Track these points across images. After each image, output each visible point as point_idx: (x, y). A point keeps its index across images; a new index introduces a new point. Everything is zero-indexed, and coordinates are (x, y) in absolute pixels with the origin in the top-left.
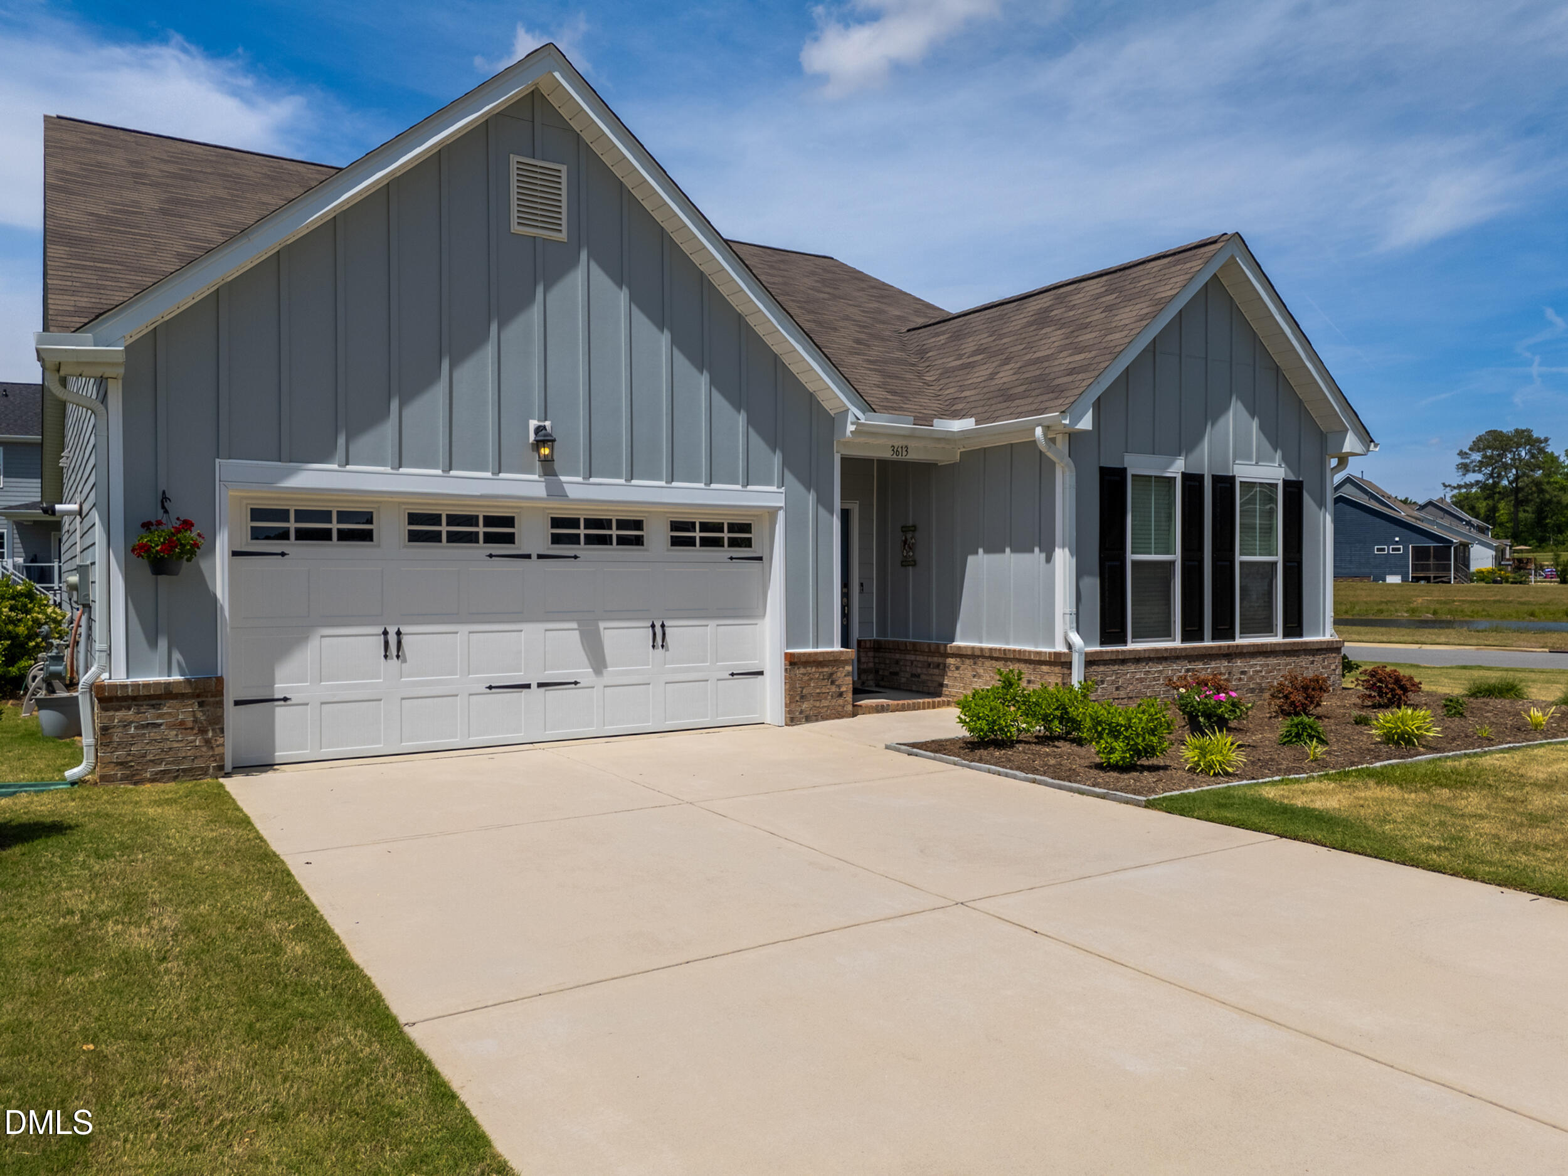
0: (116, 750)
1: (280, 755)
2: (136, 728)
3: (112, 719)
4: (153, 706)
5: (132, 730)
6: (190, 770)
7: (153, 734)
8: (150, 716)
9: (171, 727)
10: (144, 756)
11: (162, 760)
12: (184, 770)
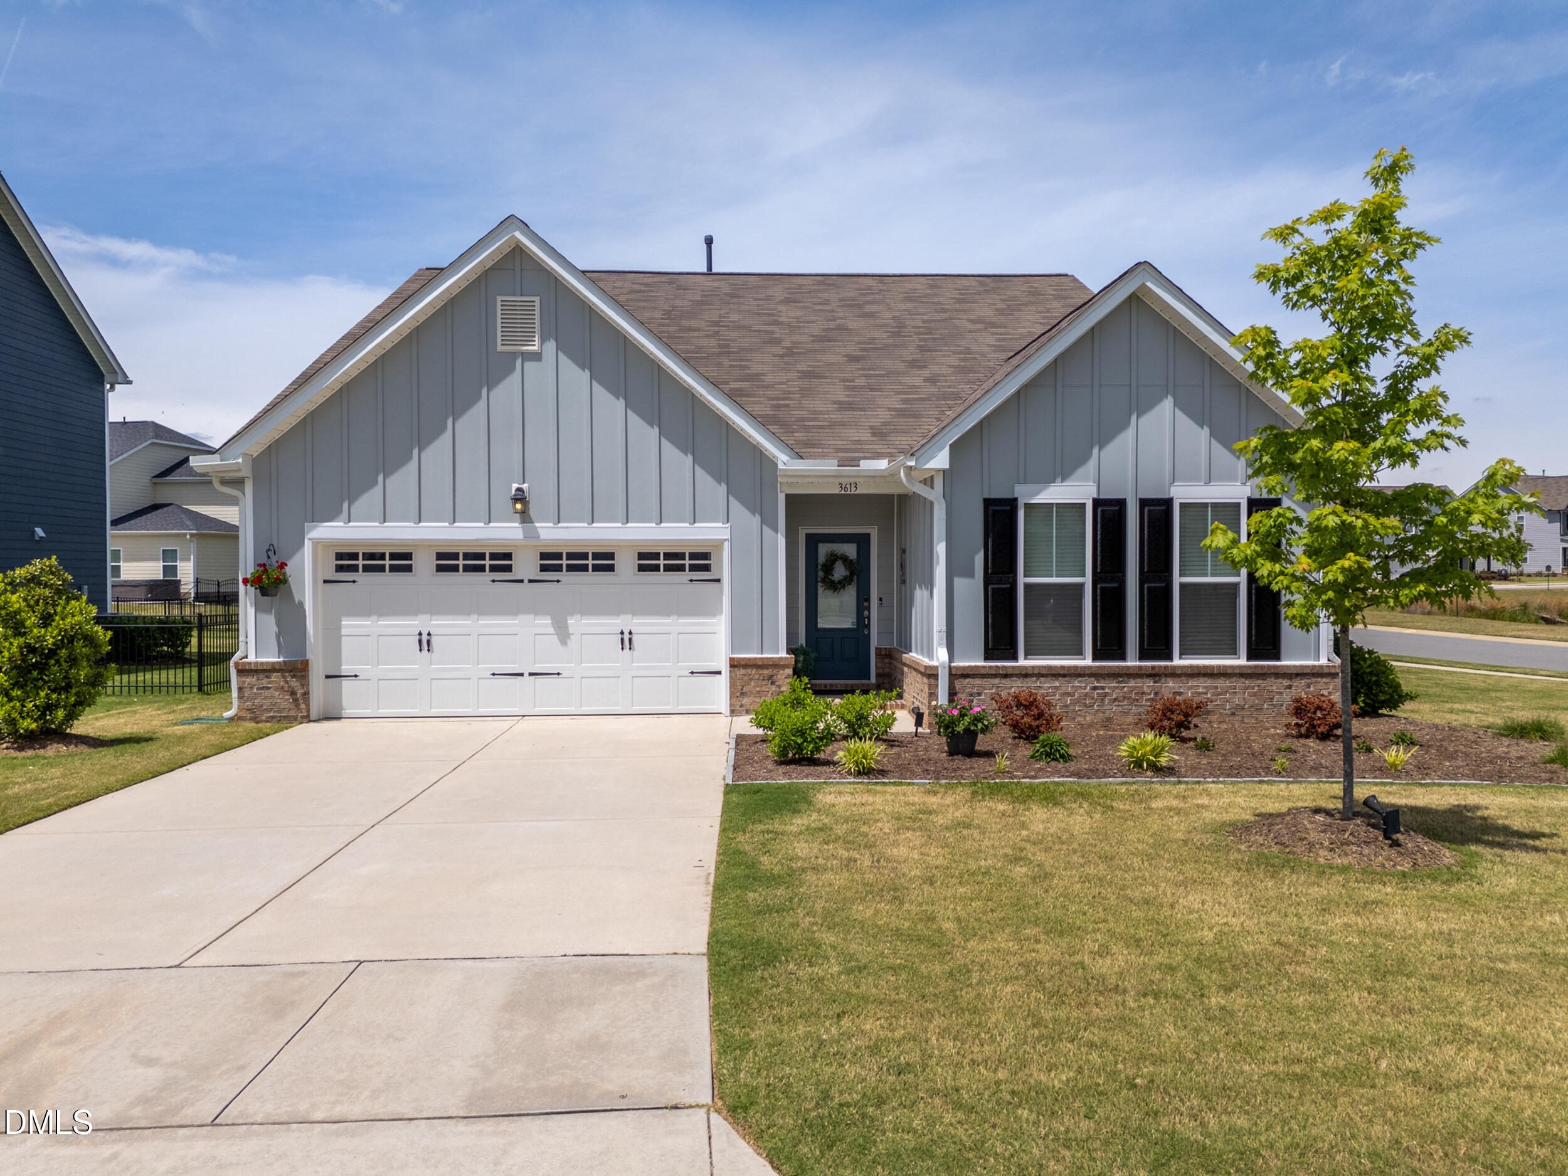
0: (246, 701)
1: (347, 712)
2: (257, 689)
3: (244, 682)
4: (267, 677)
5: (255, 691)
6: (287, 717)
7: (267, 693)
8: (264, 682)
9: (277, 689)
10: (261, 706)
11: (272, 709)
12: (284, 717)
